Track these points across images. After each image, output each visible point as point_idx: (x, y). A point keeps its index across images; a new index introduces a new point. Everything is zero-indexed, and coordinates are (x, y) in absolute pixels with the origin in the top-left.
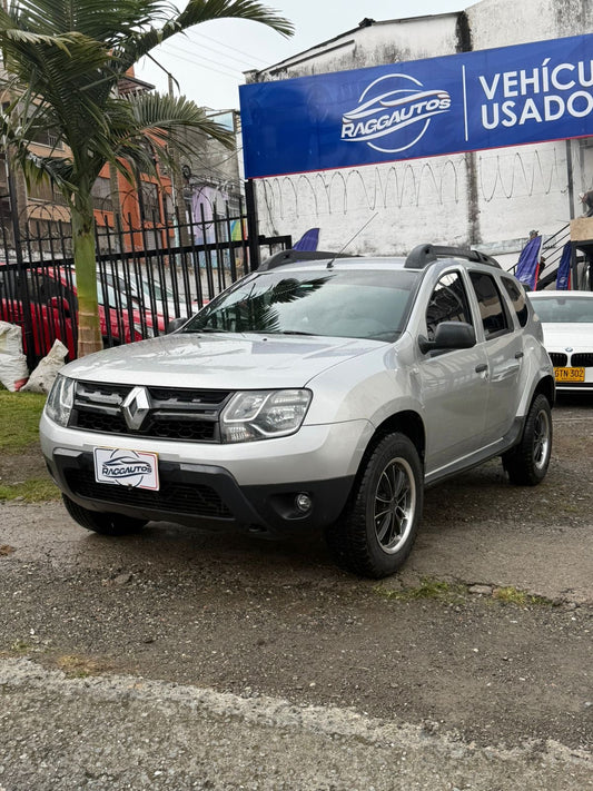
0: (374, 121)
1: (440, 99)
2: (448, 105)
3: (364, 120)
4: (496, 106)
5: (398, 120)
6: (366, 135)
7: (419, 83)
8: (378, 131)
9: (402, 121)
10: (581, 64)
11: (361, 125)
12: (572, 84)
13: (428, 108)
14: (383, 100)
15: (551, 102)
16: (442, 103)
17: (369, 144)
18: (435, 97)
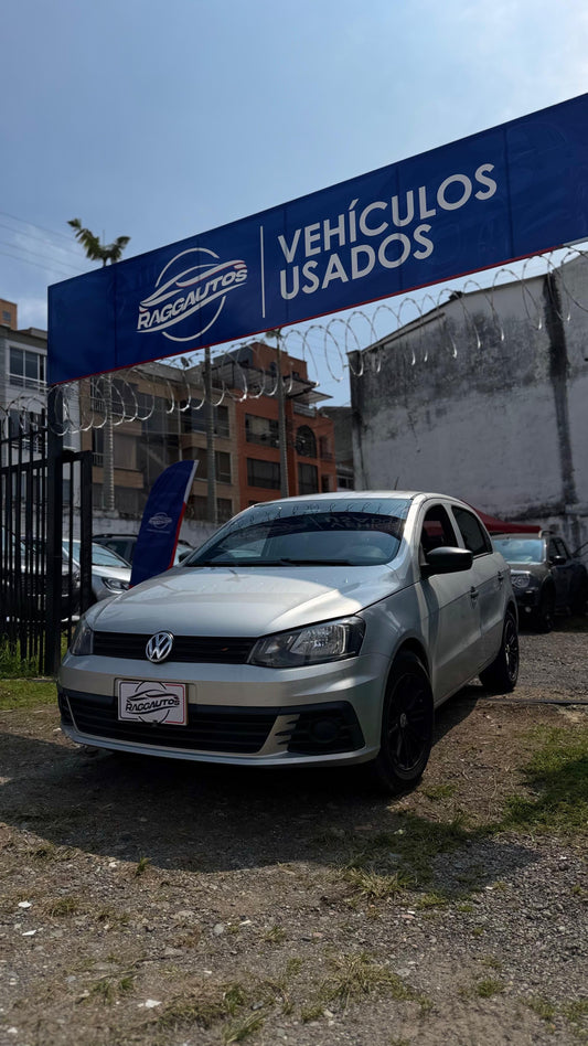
0: (169, 306)
1: (237, 271)
2: (245, 276)
3: (159, 307)
4: (296, 269)
5: (192, 302)
6: (161, 323)
7: (216, 256)
8: (173, 317)
9: (197, 303)
10: (395, 200)
11: (156, 312)
12: (385, 226)
13: (224, 283)
14: (180, 281)
15: (359, 254)
16: (238, 275)
17: (164, 333)
18: (231, 269)
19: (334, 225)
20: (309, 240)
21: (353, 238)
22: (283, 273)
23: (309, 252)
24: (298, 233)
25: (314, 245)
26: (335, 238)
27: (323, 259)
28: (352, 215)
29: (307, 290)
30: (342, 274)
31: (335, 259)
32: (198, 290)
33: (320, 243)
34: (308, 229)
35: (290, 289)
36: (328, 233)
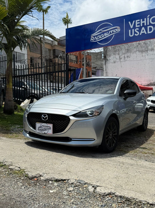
0: (99, 36)
1: (117, 29)
2: (120, 30)
4: (133, 30)
5: (105, 35)
6: (97, 40)
7: (112, 25)
8: (100, 39)
9: (107, 36)
11: (96, 37)
13: (114, 32)
14: (102, 30)
15: (149, 28)
16: (118, 30)
17: (98, 42)
18: (116, 28)
19: (143, 20)
20: (137, 23)
21: (148, 24)
22: (130, 31)
23: (137, 26)
24: (134, 21)
25: (138, 25)
26: (143, 24)
27: (140, 28)
28: (148, 19)
29: (136, 35)
30: (145, 32)
31: (143, 28)
32: (107, 33)
33: (140, 24)
34: (137, 21)
35: (131, 34)
36: (142, 22)
